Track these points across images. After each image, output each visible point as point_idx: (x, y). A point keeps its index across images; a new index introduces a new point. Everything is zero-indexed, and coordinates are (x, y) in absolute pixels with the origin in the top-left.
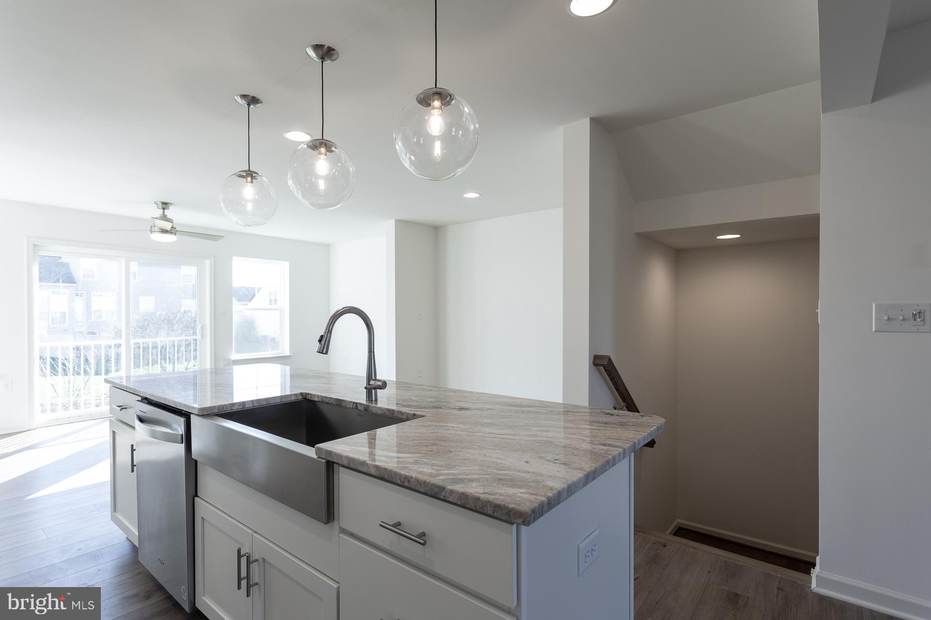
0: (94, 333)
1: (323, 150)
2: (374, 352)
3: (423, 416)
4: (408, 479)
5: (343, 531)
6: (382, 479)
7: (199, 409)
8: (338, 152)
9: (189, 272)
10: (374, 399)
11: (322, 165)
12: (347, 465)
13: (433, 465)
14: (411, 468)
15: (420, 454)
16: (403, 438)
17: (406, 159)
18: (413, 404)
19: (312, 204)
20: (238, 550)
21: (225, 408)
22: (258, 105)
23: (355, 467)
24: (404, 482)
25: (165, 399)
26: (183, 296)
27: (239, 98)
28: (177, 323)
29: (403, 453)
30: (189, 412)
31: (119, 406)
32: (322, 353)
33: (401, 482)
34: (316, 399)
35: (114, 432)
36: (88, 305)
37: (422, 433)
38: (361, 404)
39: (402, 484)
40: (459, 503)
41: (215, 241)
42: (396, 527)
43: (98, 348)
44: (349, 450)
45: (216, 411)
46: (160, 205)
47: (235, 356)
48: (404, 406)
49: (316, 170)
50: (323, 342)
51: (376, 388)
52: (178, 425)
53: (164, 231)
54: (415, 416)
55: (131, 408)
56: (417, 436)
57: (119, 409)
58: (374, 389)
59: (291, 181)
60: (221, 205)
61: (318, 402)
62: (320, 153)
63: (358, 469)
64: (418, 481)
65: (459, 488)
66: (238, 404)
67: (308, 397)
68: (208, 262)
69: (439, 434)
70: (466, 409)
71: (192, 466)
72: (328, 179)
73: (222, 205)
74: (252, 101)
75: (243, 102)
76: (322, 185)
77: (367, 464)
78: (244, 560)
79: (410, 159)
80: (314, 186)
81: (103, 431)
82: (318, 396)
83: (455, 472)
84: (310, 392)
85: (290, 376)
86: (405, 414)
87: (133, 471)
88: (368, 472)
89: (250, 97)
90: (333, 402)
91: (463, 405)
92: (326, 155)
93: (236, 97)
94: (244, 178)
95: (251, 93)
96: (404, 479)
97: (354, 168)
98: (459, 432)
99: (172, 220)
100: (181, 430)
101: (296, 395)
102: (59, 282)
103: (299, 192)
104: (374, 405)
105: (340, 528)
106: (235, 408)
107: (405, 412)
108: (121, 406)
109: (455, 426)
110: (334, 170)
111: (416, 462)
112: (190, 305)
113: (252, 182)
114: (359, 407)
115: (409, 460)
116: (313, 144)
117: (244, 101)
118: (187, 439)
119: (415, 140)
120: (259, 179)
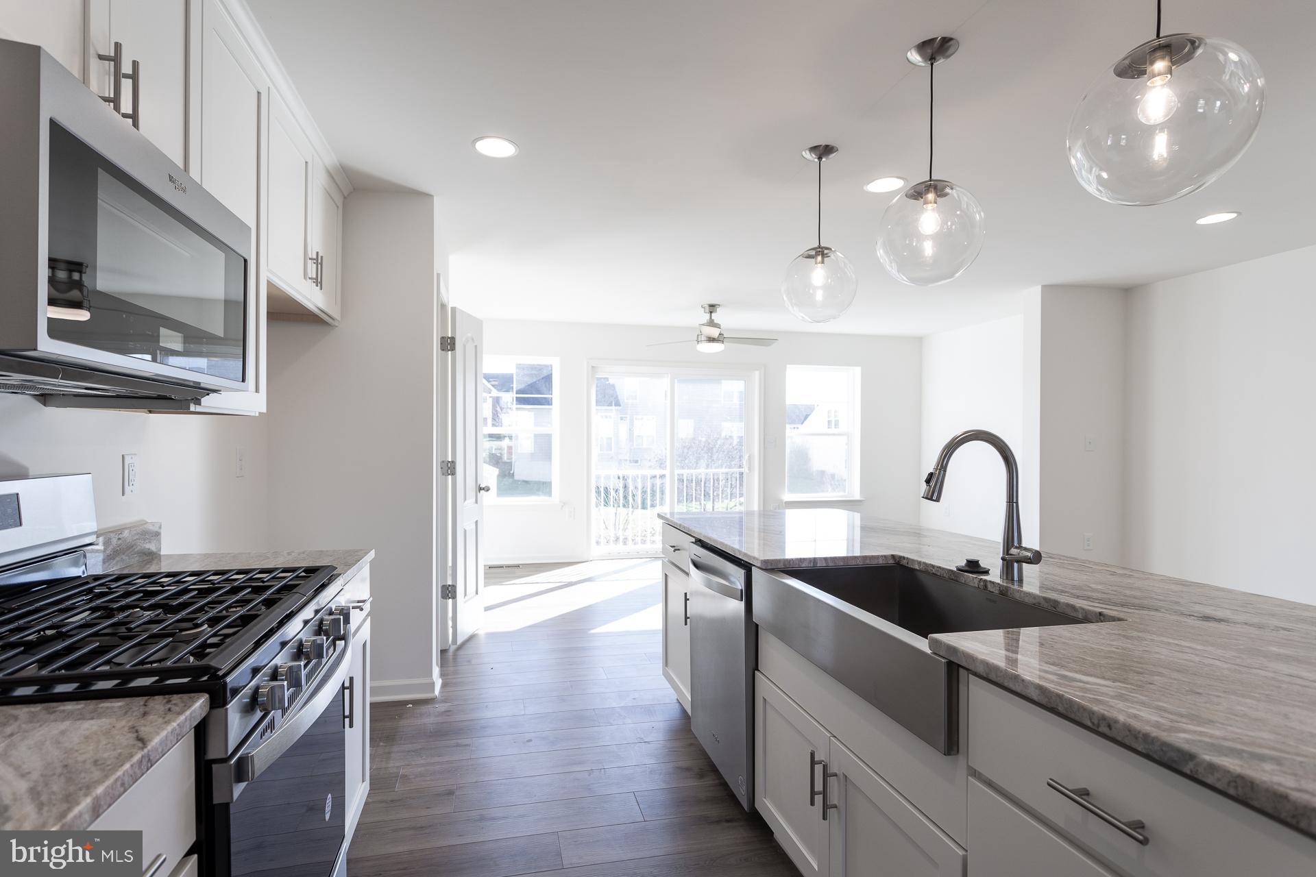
0: (636, 462)
1: (931, 196)
2: (1017, 503)
3: (1120, 620)
4: (1110, 723)
5: (974, 773)
6: (1053, 710)
7: (762, 561)
8: (956, 195)
9: (734, 387)
10: (1016, 578)
11: (930, 218)
12: (985, 676)
13: (1159, 708)
14: (1113, 704)
15: (1128, 684)
16: (1085, 650)
17: (1090, 179)
18: (1094, 595)
19: (912, 280)
20: (811, 753)
21: (791, 562)
22: (832, 156)
23: (999, 680)
24: (1098, 726)
25: (722, 543)
26: (729, 418)
27: (808, 152)
28: (717, 452)
29: (1091, 675)
30: (749, 563)
31: (672, 547)
32: (931, 499)
33: (1093, 723)
34: (917, 567)
35: (666, 575)
36: (631, 430)
37: (1123, 649)
38: (993, 583)
39: (1094, 727)
40: (1232, 792)
41: (767, 346)
42: (1082, 796)
43: (644, 478)
44: (986, 652)
45: (781, 566)
46: (707, 308)
47: (788, 497)
48: (1078, 597)
49: (920, 228)
50: (932, 484)
51: (1021, 561)
52: (737, 577)
53: (711, 340)
54: (1101, 617)
55: (684, 549)
56: (1114, 652)
57: (673, 549)
58: (1018, 562)
59: (881, 251)
60: (783, 299)
61: (919, 571)
62: (926, 203)
63: (1006, 684)
64: (1129, 729)
65: (1233, 764)
66: (807, 561)
67: (904, 563)
68: (757, 373)
69: (1162, 657)
70: (1220, 620)
71: (753, 629)
72: (939, 238)
73: (785, 298)
74: (824, 151)
75: (811, 157)
76: (928, 249)
77: (1023, 680)
78: (819, 769)
79: (1099, 177)
80: (916, 253)
81: (655, 572)
82: (919, 563)
83: (1217, 733)
84: (906, 555)
85: (861, 527)
86: (1080, 611)
87: (686, 624)
88: (1024, 694)
89: (821, 148)
90: (945, 575)
91: (1209, 611)
92: (936, 203)
93: (804, 153)
94: (813, 258)
95: (823, 142)
96: (1099, 720)
97: (982, 214)
98: (1211, 662)
99: (720, 325)
100: (740, 584)
101: (885, 556)
102: (611, 405)
103: (893, 264)
104: (1016, 587)
105: (969, 767)
106: (803, 565)
107: (1080, 607)
108: (674, 547)
109: (1199, 647)
110: (949, 224)
111: (1120, 697)
112: (733, 429)
113: (823, 262)
114: (990, 587)
115: (1104, 689)
116: (915, 192)
117: (813, 155)
118: (747, 595)
119: (1109, 143)
120: (832, 256)
